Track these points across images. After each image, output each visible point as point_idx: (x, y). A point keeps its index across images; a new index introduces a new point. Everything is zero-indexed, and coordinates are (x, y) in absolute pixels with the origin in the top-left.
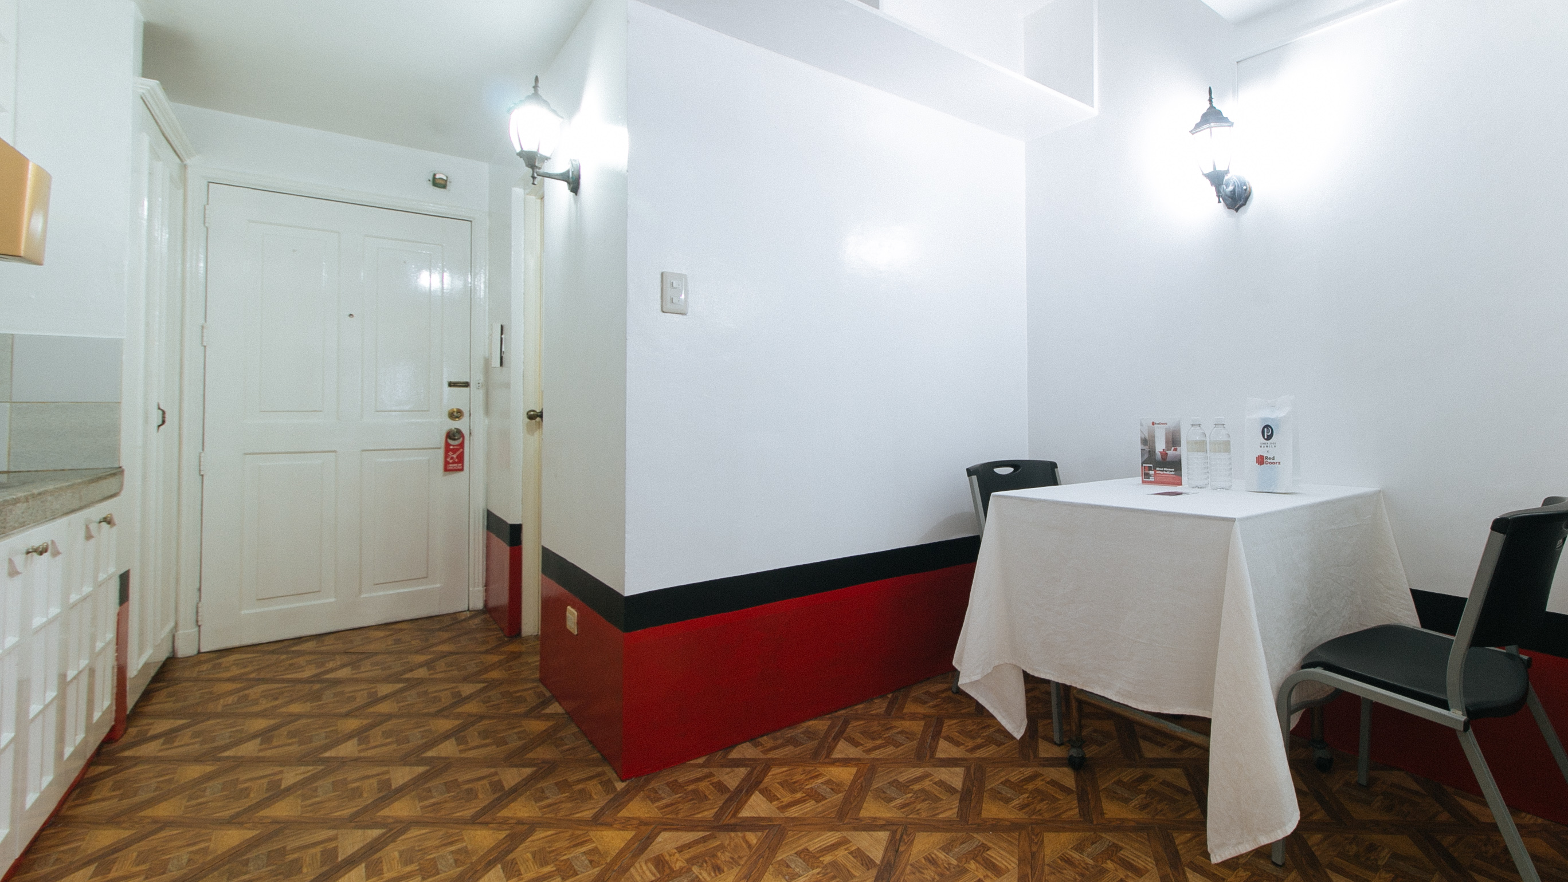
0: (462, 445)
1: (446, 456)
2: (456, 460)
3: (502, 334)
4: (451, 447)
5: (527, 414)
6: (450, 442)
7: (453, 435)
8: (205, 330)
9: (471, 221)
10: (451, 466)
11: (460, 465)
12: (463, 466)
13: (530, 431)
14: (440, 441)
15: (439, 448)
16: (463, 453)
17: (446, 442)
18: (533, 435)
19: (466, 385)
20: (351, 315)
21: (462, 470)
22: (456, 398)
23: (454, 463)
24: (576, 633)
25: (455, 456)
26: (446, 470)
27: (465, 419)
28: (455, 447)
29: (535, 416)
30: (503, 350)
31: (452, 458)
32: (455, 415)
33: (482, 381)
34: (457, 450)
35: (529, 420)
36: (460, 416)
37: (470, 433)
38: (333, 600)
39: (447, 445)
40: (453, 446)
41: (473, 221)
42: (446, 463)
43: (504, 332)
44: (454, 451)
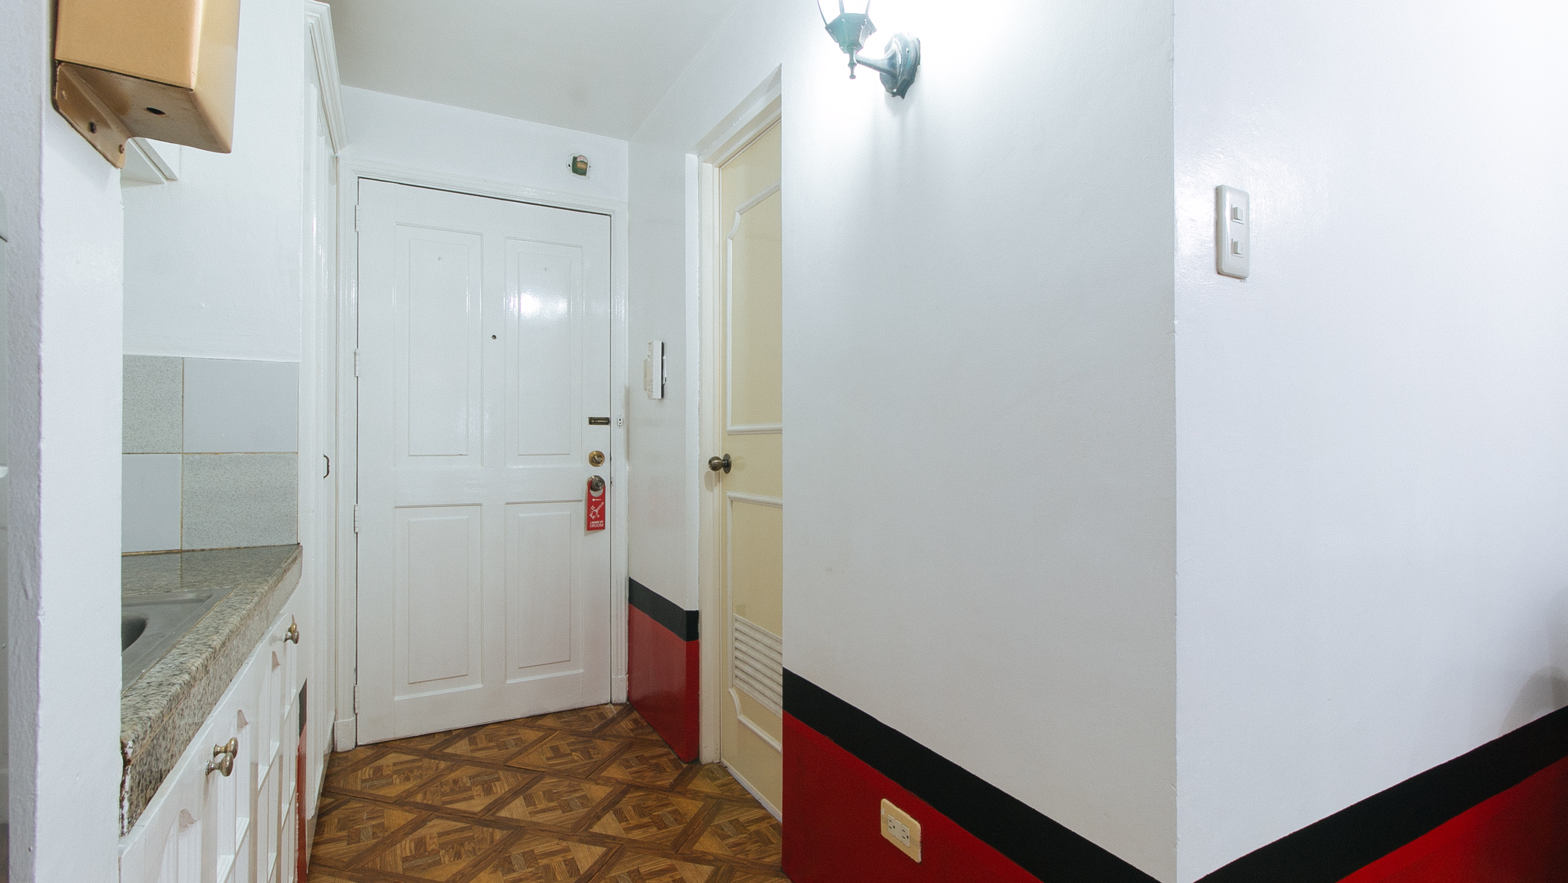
0: (603, 497)
1: (589, 511)
2: (598, 516)
3: (663, 355)
4: (594, 500)
5: (710, 462)
6: (593, 493)
7: (595, 485)
8: (357, 357)
9: (610, 216)
10: (594, 524)
11: (602, 521)
12: (604, 523)
13: (709, 485)
14: (581, 491)
15: (581, 501)
16: (604, 507)
17: (589, 493)
18: (712, 490)
19: (606, 421)
20: (494, 337)
21: (603, 528)
22: (598, 438)
23: (596, 520)
24: (917, 857)
25: (597, 511)
26: (589, 528)
27: (606, 464)
28: (597, 500)
29: (722, 465)
30: (665, 376)
31: (594, 514)
32: (596, 459)
33: (622, 417)
34: (600, 503)
35: (710, 470)
36: (602, 461)
37: (611, 483)
38: (480, 686)
39: (590, 497)
40: (595, 498)
41: (612, 216)
42: (589, 520)
43: (665, 354)
44: (596, 504)
